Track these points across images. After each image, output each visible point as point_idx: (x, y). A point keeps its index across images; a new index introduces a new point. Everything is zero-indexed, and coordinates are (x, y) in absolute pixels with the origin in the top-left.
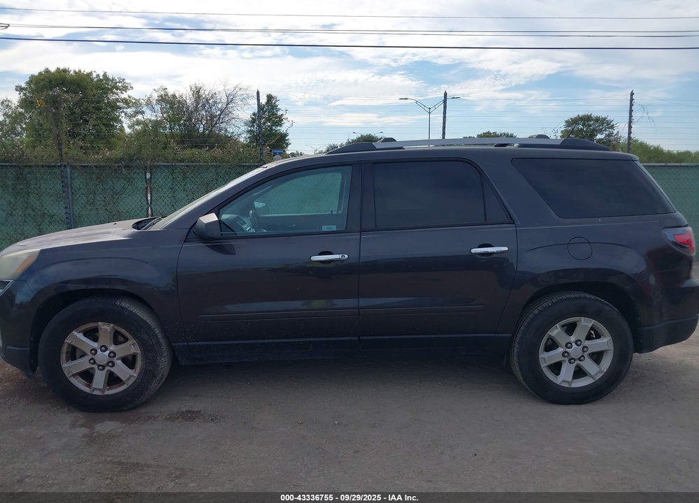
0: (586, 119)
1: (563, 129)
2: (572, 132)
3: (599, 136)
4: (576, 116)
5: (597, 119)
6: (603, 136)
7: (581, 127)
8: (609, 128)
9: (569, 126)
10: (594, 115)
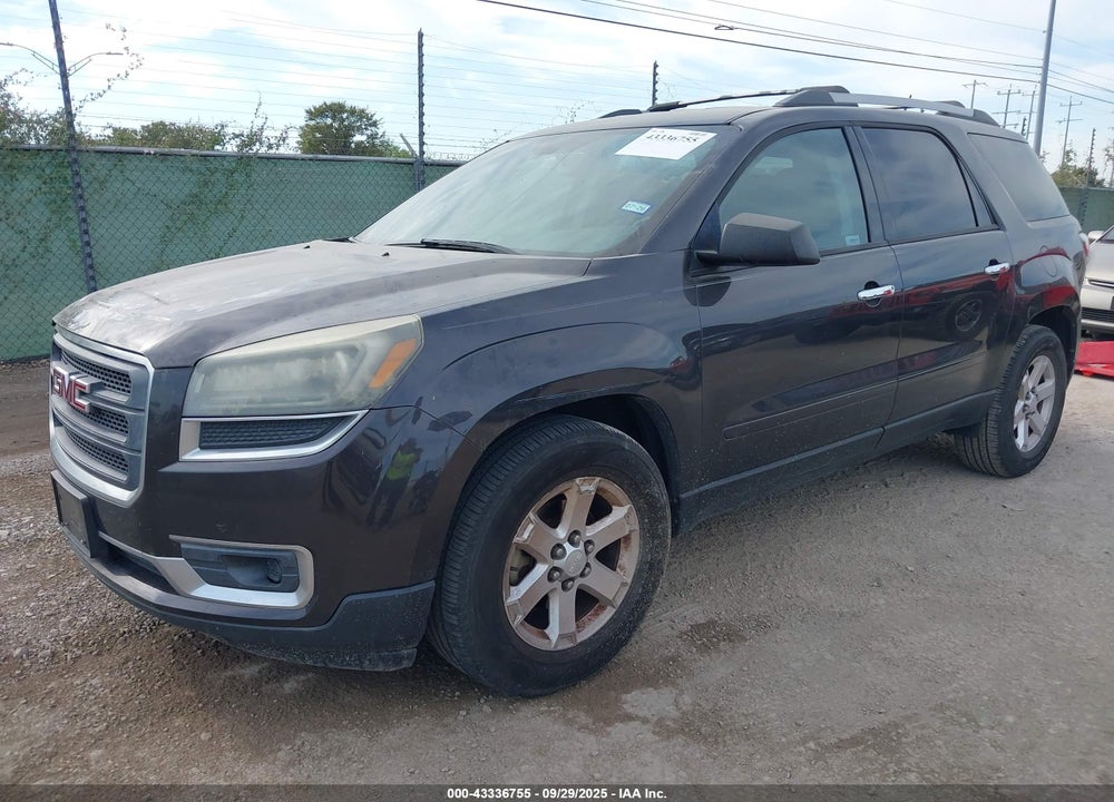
0: (336, 110)
1: (303, 123)
2: (317, 128)
3: (358, 138)
4: (321, 103)
5: (353, 112)
6: (364, 138)
7: (329, 121)
8: (370, 125)
9: (311, 119)
10: (348, 104)
